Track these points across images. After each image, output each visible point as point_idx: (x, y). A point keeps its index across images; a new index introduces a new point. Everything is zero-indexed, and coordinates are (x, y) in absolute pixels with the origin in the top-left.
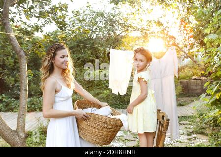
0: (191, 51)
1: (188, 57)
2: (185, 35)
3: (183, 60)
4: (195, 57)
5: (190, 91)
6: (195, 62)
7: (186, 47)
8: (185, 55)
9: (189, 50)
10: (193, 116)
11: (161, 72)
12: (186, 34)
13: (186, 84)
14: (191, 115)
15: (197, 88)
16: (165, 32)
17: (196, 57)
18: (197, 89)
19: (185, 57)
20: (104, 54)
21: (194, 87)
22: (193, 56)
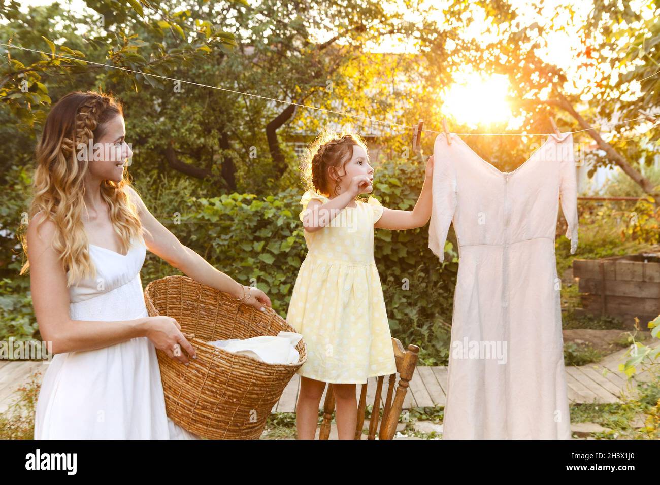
0: (626, 133)
1: (612, 160)
2: (606, 67)
3: (591, 174)
4: (642, 161)
5: (612, 305)
6: (642, 183)
7: (609, 116)
8: (602, 153)
9: (618, 128)
10: (619, 406)
11: (507, 222)
12: (613, 62)
13: (598, 277)
14: (613, 400)
15: (644, 293)
16: (525, 47)
17: (650, 161)
18: (643, 300)
19: (601, 162)
20: (252, 124)
21: (631, 290)
22: (636, 157)
